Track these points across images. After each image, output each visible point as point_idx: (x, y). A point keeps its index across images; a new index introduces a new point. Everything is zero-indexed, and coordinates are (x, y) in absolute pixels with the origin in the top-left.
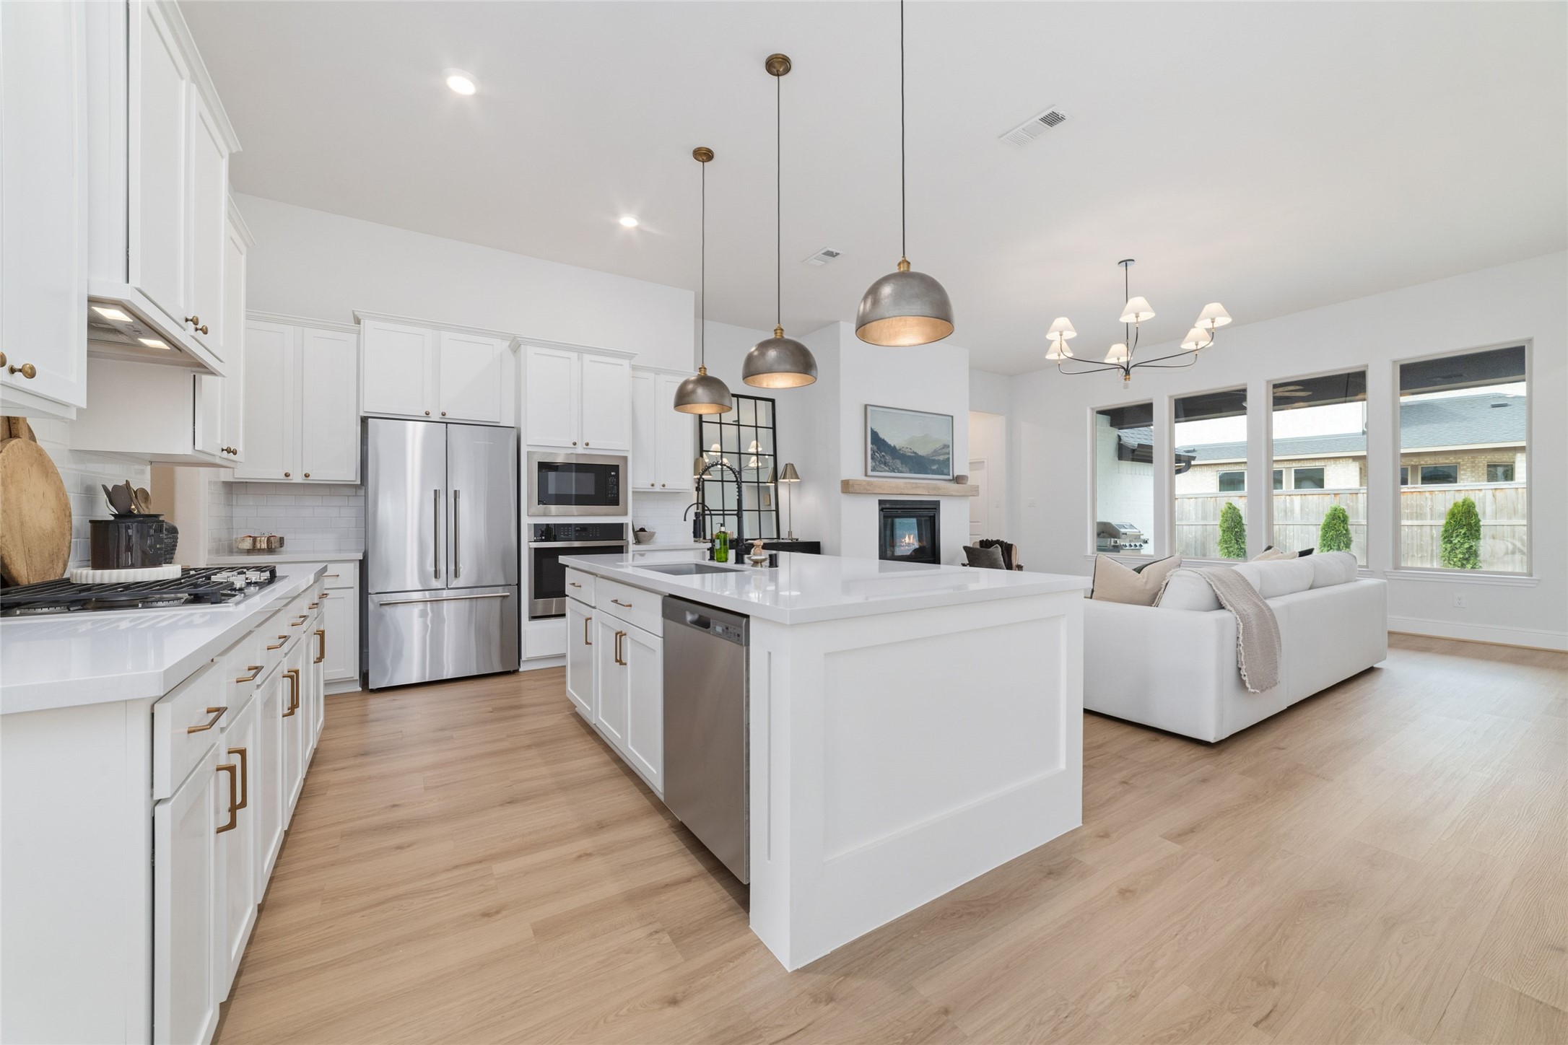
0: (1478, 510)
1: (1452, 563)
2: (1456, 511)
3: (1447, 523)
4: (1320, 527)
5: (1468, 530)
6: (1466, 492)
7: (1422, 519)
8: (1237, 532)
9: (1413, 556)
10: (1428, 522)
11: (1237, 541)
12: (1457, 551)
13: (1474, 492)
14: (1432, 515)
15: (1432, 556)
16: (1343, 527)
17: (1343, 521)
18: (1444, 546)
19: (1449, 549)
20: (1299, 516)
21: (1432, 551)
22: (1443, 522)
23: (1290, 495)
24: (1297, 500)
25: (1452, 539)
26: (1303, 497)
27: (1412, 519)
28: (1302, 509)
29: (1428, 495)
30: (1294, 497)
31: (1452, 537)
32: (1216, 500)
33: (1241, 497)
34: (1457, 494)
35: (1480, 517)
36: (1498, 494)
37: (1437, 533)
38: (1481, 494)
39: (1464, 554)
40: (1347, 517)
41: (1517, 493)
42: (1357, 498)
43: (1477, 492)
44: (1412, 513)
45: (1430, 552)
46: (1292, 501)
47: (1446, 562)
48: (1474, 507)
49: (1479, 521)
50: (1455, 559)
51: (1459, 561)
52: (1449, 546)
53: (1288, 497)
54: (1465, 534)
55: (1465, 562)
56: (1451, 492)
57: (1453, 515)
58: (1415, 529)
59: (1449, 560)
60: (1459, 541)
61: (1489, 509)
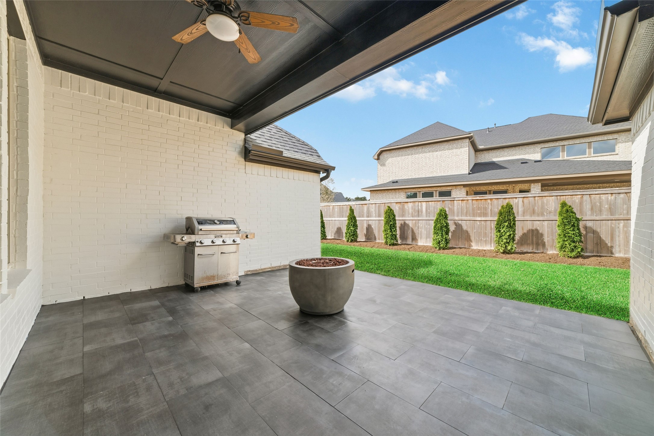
0: (515, 210)
1: (500, 245)
2: (502, 211)
3: (498, 219)
4: (434, 221)
5: (509, 224)
6: (509, 199)
7: (486, 217)
8: (391, 224)
9: (481, 240)
10: (489, 218)
11: (391, 230)
12: (503, 238)
13: (512, 199)
14: (491, 214)
15: (491, 240)
16: (445, 221)
17: (445, 218)
18: (496, 234)
19: (499, 236)
20: (425, 215)
21: (491, 236)
22: (496, 218)
23: (421, 202)
24: (424, 204)
25: (500, 230)
26: (427, 202)
27: (481, 217)
28: (426, 210)
29: (489, 201)
30: (423, 203)
31: (500, 228)
32: (385, 205)
33: (397, 203)
34: (504, 200)
35: (516, 215)
36: (526, 200)
37: (494, 225)
38: (516, 200)
39: (507, 239)
40: (447, 215)
41: (535, 200)
42: (454, 203)
43: (514, 199)
44: (481, 212)
45: (490, 237)
46: (422, 206)
47: (497, 244)
48: (512, 209)
49: (515, 217)
50: (502, 243)
51: (504, 244)
52: (499, 234)
53: (420, 203)
54: (507, 226)
55: (507, 245)
56: (501, 199)
57: (501, 214)
58: (483, 222)
59: (499, 243)
60: (504, 231)
61: (521, 210)
